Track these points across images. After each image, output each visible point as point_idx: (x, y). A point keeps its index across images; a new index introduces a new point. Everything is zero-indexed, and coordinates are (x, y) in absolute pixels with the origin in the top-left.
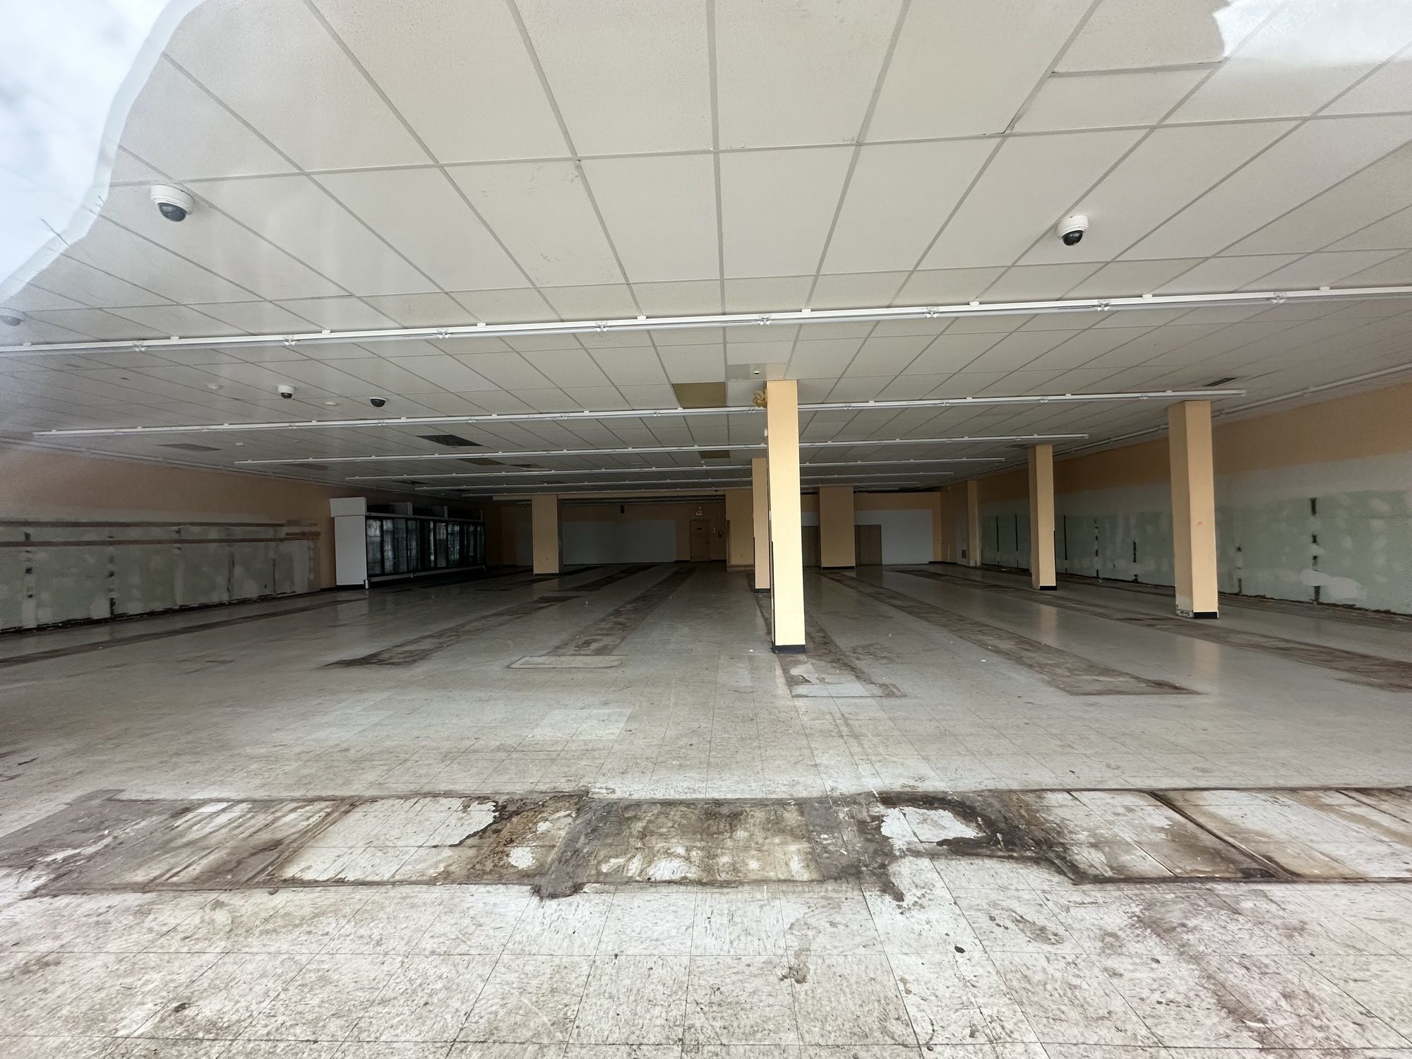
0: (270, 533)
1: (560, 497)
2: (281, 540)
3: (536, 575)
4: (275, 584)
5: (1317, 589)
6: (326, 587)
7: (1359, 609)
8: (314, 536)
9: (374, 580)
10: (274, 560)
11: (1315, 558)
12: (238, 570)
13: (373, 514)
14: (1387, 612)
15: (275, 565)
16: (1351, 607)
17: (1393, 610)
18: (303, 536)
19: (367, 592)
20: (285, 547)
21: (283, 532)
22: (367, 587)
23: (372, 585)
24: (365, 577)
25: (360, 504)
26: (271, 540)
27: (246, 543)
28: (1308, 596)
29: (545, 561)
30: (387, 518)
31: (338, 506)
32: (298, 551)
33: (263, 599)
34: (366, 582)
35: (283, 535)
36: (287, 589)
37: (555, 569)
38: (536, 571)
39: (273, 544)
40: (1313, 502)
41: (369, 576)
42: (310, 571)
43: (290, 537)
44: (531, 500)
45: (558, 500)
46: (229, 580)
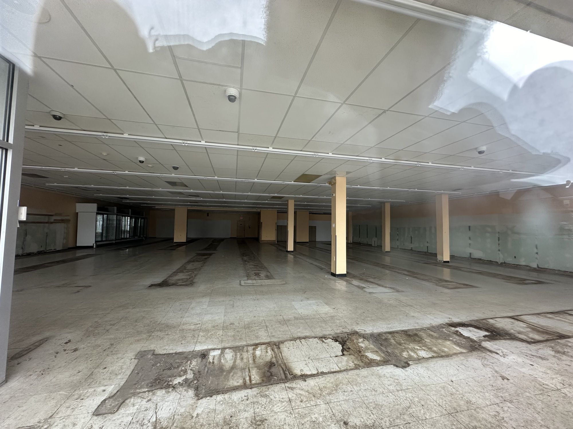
0: (46, 219)
1: (189, 209)
2: (52, 223)
3: (175, 243)
4: (46, 245)
5: (470, 254)
6: (70, 247)
7: (483, 260)
8: (67, 221)
9: (98, 243)
10: (47, 233)
11: (470, 244)
12: (29, 238)
13: (100, 212)
14: (491, 261)
15: (47, 236)
16: (480, 259)
17: (492, 260)
18: (63, 221)
19: (94, 250)
20: (52, 226)
21: (53, 219)
22: (95, 247)
23: (98, 246)
24: (94, 242)
25: (94, 207)
26: (47, 223)
27: (34, 224)
28: (467, 256)
29: (180, 237)
30: (105, 214)
31: (80, 207)
32: (60, 229)
33: (40, 253)
34: (95, 245)
35: (52, 221)
36: (52, 248)
37: (185, 241)
38: (175, 241)
39: (47, 225)
40: (469, 227)
41: (96, 242)
42: (64, 239)
43: (56, 222)
44: (175, 209)
45: (188, 210)
46: (23, 243)
